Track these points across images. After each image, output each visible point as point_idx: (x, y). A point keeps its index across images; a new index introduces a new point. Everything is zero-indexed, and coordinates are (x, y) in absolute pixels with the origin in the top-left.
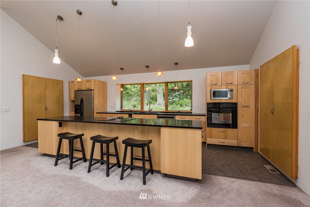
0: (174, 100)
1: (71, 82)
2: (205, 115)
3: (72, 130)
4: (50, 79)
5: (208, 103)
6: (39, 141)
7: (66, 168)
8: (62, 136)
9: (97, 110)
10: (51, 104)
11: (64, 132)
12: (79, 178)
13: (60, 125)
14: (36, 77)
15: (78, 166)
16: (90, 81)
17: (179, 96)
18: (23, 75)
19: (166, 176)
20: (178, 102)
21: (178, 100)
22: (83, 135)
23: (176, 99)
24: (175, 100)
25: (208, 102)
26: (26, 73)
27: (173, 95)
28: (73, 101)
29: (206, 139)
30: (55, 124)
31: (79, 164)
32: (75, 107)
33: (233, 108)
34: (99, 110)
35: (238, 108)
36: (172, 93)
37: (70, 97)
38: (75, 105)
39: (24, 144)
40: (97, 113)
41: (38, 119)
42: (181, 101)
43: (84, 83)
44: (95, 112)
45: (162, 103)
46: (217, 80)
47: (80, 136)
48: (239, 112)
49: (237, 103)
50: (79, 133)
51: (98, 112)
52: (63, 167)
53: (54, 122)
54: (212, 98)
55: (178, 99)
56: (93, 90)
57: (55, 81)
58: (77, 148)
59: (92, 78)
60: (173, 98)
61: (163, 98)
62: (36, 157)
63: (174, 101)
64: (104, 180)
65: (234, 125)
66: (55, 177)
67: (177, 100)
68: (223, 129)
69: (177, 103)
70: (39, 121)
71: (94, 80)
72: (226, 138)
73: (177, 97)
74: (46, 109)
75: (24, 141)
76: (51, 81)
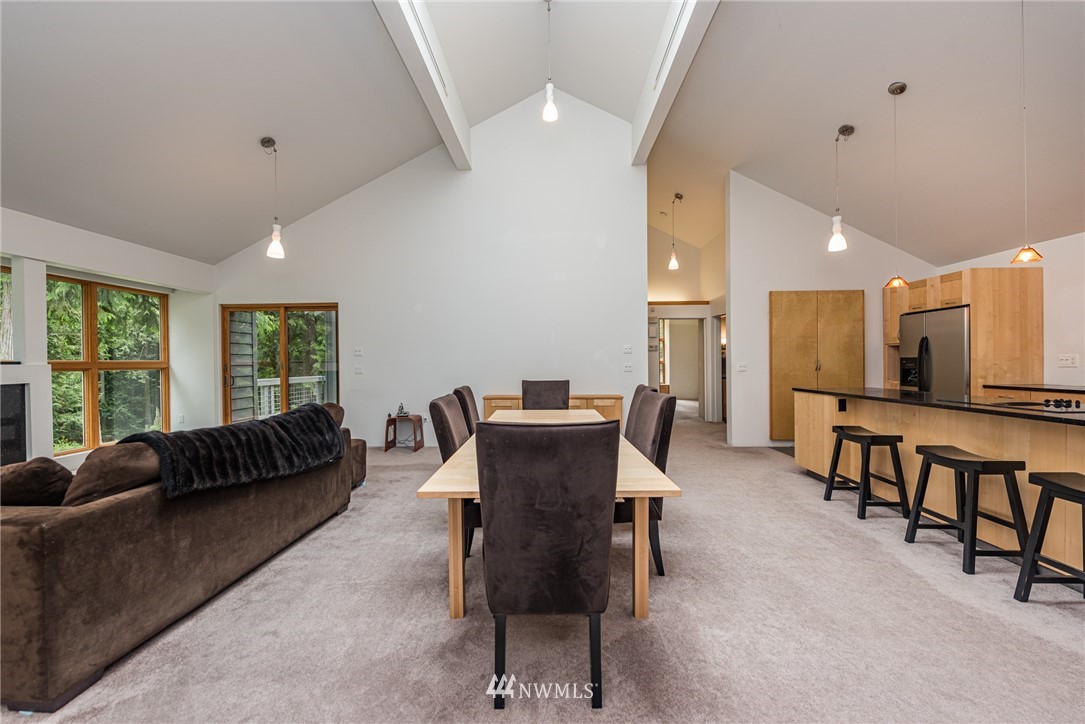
1: (888, 291)
3: (871, 422)
4: (828, 292)
6: (797, 445)
7: (851, 512)
8: (842, 433)
9: (985, 378)
10: (829, 356)
11: (852, 423)
12: (876, 542)
13: (842, 407)
14: (796, 293)
15: (884, 520)
16: (958, 275)
18: (771, 292)
22: (900, 439)
26: (776, 288)
28: (896, 347)
30: (830, 403)
31: (887, 517)
32: (902, 364)
34: (995, 376)
37: (885, 335)
38: (902, 359)
39: (772, 445)
40: (985, 387)
41: (794, 389)
43: (933, 286)
44: (977, 383)
47: (893, 441)
50: (892, 431)
51: (991, 383)
52: (843, 507)
53: (826, 398)
56: (968, 306)
57: (841, 296)
58: (885, 475)
59: (964, 266)
62: (790, 474)
64: (950, 574)
66: (821, 517)
70: (796, 394)
71: (974, 271)
74: (818, 369)
75: (772, 438)
76: (831, 296)
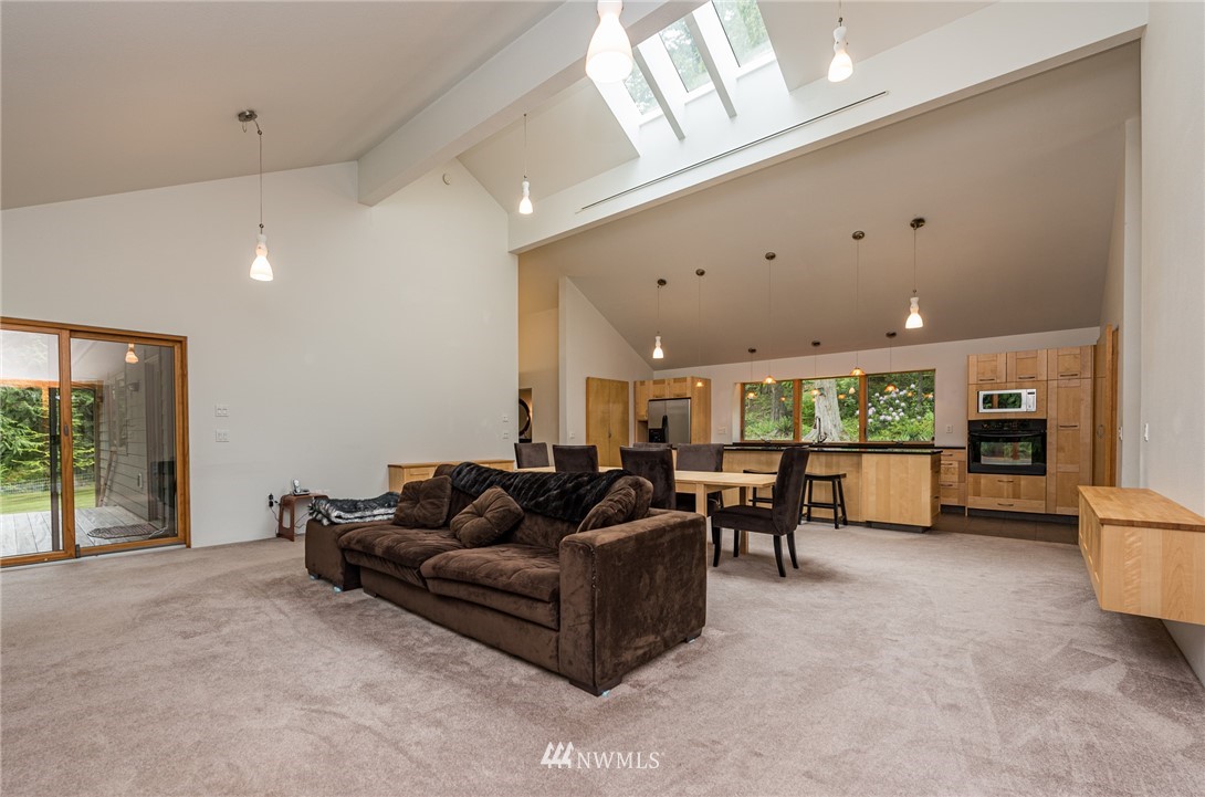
0: (882, 418)
1: (638, 384)
2: (964, 448)
4: (614, 381)
5: (969, 422)
10: (615, 427)
16: (683, 380)
17: (903, 404)
19: (869, 524)
20: (899, 427)
21: (902, 419)
23: (894, 414)
24: (889, 418)
25: (973, 417)
26: (593, 375)
27: (879, 401)
28: (643, 422)
29: (965, 500)
32: (650, 433)
33: (1034, 431)
35: (1048, 432)
36: (877, 394)
37: (636, 413)
38: (650, 429)
42: (913, 420)
43: (669, 384)
45: (834, 430)
46: (994, 371)
48: (1051, 439)
49: (1045, 421)
54: (982, 410)
55: (902, 414)
56: (690, 398)
57: (619, 385)
60: (879, 413)
61: (838, 413)
63: (884, 421)
65: (1039, 466)
67: (897, 418)
68: (1010, 477)
69: (896, 430)
71: (692, 378)
72: (1016, 495)
73: (896, 408)
76: (615, 384)
